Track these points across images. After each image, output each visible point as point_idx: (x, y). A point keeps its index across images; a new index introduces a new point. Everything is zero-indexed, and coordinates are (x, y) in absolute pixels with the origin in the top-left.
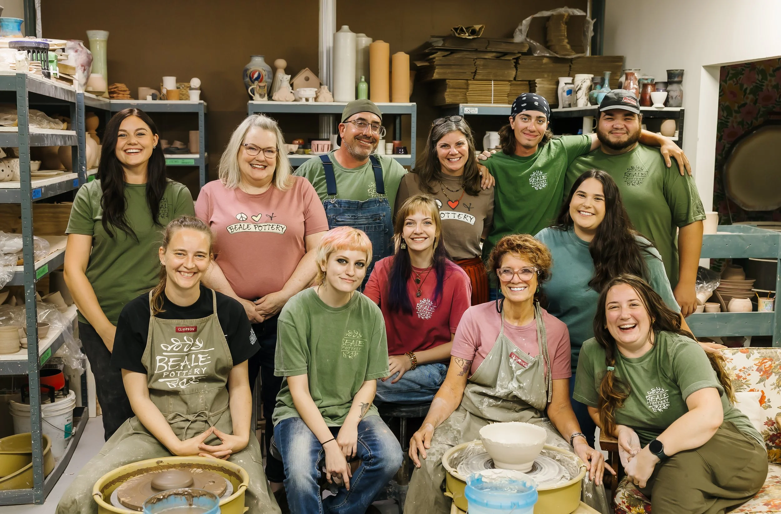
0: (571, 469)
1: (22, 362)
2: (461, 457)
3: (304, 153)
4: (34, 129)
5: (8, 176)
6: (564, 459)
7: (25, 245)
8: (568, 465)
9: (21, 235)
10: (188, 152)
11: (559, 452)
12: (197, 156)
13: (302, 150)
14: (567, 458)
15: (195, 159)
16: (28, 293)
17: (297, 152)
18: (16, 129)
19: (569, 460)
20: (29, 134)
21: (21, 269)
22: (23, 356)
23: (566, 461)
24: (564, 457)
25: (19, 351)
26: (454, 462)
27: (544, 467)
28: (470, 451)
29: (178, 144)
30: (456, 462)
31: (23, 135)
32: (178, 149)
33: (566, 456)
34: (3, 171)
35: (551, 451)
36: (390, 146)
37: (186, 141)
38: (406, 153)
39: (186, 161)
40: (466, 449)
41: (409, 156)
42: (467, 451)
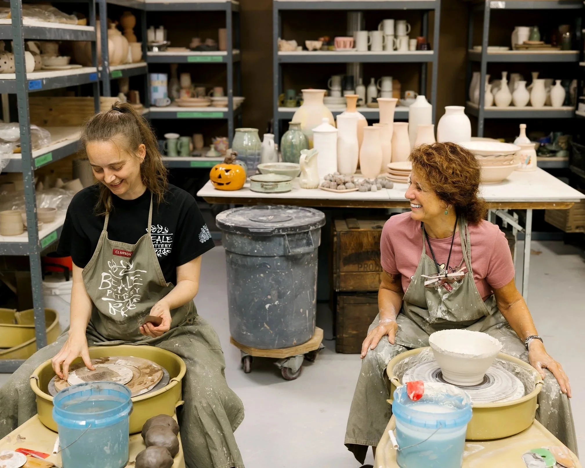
0: (530, 383)
1: (23, 244)
2: (413, 363)
3: (328, 50)
4: (29, 22)
5: (11, 68)
6: (523, 373)
7: (22, 134)
8: (527, 379)
9: (18, 124)
10: (218, 49)
11: (519, 364)
12: (225, 53)
13: (326, 47)
14: (526, 372)
15: (224, 57)
16: (26, 179)
17: (321, 49)
18: (9, 21)
19: (528, 374)
20: (22, 26)
21: (19, 156)
22: (24, 238)
23: (526, 375)
24: (524, 370)
25: (22, 234)
26: (404, 367)
27: (498, 380)
28: (424, 357)
29: (210, 42)
30: (406, 368)
31: (16, 27)
32: (208, 46)
33: (525, 370)
34: (5, 63)
35: (511, 363)
36: (414, 42)
37: (216, 39)
38: (429, 49)
39: (214, 58)
40: (420, 354)
41: (431, 52)
42: (421, 356)
